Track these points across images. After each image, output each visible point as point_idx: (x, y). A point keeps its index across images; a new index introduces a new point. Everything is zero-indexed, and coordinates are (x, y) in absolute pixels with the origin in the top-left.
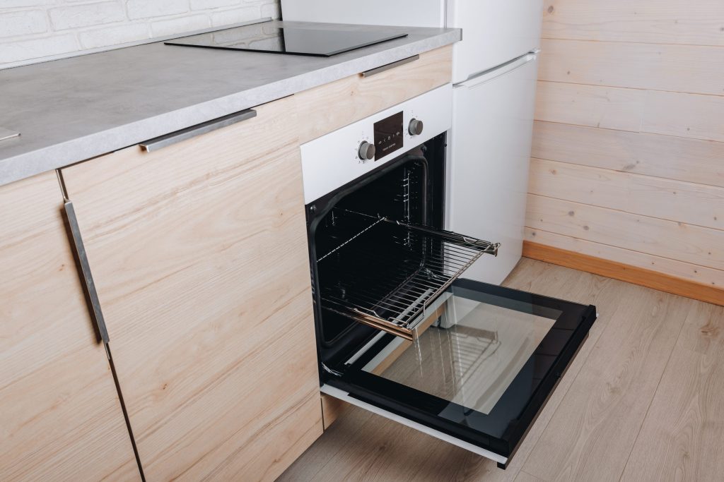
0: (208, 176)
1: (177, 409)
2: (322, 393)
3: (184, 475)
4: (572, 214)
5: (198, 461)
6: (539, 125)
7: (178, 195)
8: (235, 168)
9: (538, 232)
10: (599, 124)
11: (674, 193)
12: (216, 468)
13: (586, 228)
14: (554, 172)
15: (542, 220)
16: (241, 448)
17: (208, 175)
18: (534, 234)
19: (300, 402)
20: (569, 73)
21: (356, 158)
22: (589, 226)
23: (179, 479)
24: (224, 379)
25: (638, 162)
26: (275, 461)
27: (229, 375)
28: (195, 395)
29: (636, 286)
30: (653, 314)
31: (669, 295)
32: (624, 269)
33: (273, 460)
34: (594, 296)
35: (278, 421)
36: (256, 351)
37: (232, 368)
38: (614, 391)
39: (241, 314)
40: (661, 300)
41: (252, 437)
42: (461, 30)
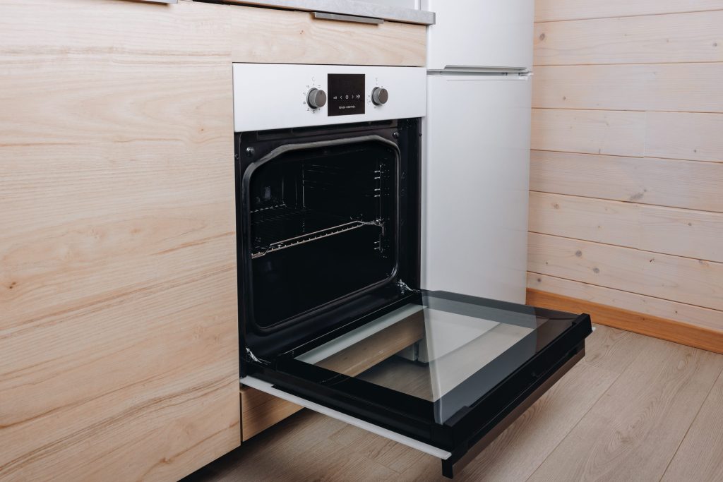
0: (111, 50)
1: (25, 323)
2: (243, 387)
3: (20, 427)
4: (579, 254)
5: (45, 414)
6: (537, 153)
7: (69, 55)
8: (147, 54)
9: (544, 278)
10: (600, 150)
11: (690, 224)
12: (72, 436)
13: (596, 270)
14: (556, 206)
15: (547, 263)
16: (113, 420)
17: (111, 48)
18: (539, 280)
19: (209, 385)
20: (565, 98)
21: (305, 103)
22: (599, 268)
23: (11, 430)
24: (100, 309)
25: (645, 191)
26: (163, 461)
27: (109, 306)
28: (55, 314)
29: (659, 340)
30: (679, 367)
31: (699, 351)
32: (644, 319)
33: (161, 457)
34: (608, 346)
35: (174, 401)
36: (150, 287)
37: (113, 298)
38: (625, 441)
39: (136, 231)
40: (689, 355)
41: (131, 409)
42: (434, 14)
